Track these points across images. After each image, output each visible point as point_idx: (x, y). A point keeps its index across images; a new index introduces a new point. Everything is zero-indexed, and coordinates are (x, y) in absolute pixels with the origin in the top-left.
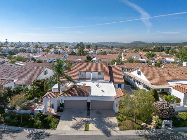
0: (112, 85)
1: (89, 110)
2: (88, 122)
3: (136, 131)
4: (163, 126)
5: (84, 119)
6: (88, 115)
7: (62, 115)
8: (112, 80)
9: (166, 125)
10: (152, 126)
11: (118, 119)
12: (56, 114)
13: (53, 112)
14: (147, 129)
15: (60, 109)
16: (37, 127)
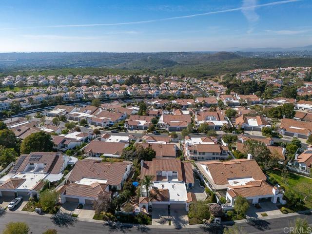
0: (184, 185)
1: (169, 210)
2: (170, 220)
3: (199, 225)
4: (215, 221)
5: (167, 217)
6: (169, 214)
7: (153, 214)
8: (184, 180)
9: (217, 221)
10: (209, 221)
11: (189, 217)
12: (148, 213)
13: (145, 211)
14: (206, 224)
15: (150, 209)
16: (140, 224)
